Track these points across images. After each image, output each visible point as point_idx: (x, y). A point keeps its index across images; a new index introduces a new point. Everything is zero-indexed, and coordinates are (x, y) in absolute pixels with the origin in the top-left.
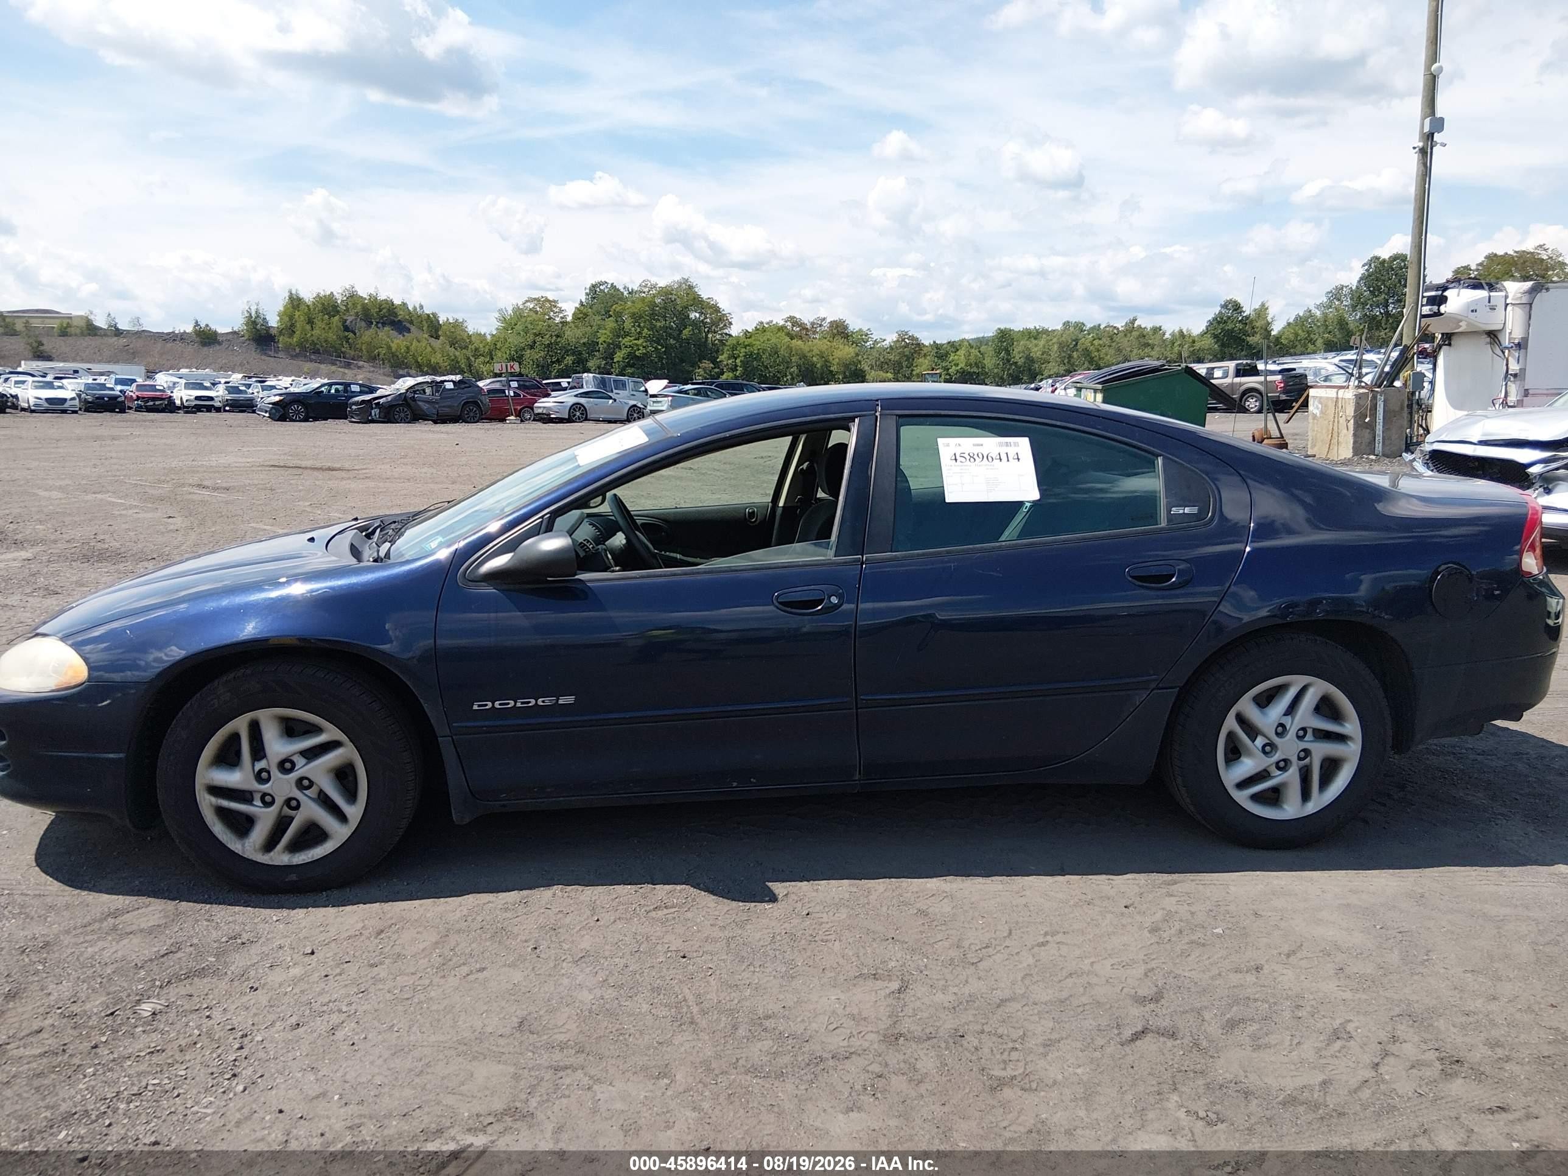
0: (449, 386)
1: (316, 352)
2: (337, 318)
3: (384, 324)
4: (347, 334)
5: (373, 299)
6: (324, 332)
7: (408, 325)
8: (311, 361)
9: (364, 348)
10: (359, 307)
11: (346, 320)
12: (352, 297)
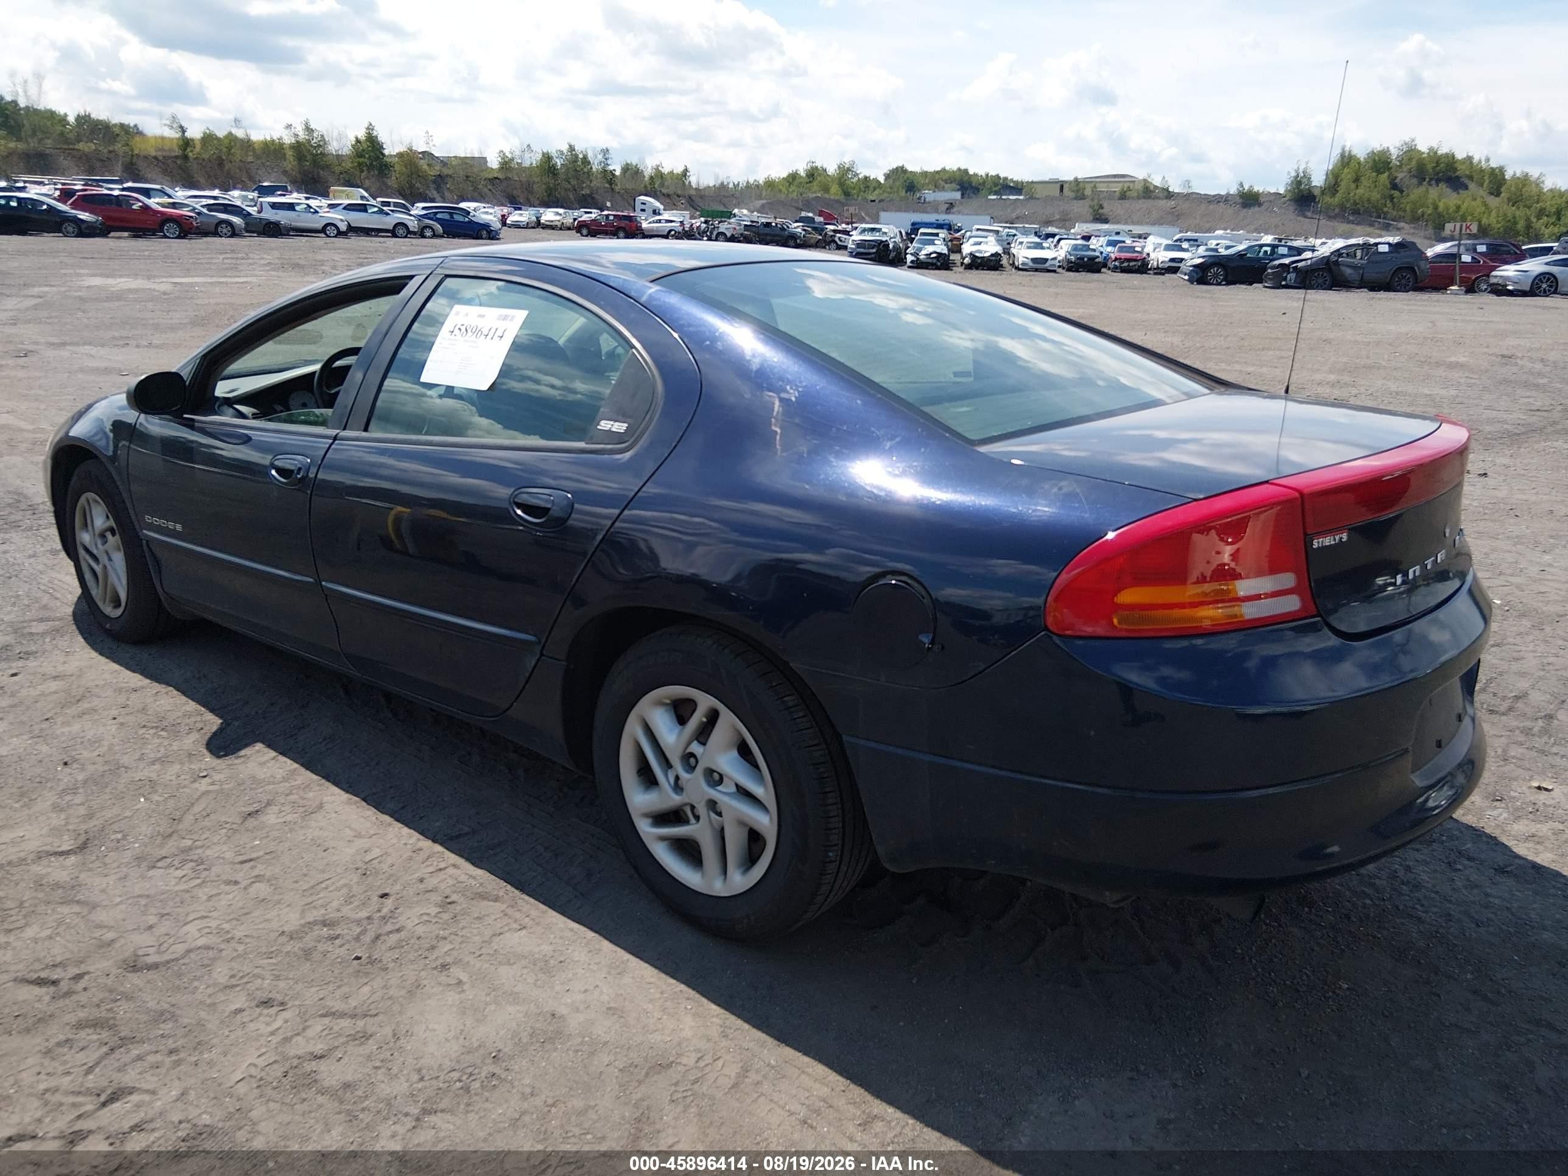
0: (1383, 248)
1: (1356, 212)
2: (1386, 174)
3: (1438, 181)
4: (1393, 192)
5: (1433, 152)
6: (1369, 191)
7: (1466, 181)
8: (1348, 222)
9: (1408, 208)
10: (1414, 162)
11: (1396, 178)
12: (1410, 153)
